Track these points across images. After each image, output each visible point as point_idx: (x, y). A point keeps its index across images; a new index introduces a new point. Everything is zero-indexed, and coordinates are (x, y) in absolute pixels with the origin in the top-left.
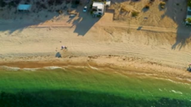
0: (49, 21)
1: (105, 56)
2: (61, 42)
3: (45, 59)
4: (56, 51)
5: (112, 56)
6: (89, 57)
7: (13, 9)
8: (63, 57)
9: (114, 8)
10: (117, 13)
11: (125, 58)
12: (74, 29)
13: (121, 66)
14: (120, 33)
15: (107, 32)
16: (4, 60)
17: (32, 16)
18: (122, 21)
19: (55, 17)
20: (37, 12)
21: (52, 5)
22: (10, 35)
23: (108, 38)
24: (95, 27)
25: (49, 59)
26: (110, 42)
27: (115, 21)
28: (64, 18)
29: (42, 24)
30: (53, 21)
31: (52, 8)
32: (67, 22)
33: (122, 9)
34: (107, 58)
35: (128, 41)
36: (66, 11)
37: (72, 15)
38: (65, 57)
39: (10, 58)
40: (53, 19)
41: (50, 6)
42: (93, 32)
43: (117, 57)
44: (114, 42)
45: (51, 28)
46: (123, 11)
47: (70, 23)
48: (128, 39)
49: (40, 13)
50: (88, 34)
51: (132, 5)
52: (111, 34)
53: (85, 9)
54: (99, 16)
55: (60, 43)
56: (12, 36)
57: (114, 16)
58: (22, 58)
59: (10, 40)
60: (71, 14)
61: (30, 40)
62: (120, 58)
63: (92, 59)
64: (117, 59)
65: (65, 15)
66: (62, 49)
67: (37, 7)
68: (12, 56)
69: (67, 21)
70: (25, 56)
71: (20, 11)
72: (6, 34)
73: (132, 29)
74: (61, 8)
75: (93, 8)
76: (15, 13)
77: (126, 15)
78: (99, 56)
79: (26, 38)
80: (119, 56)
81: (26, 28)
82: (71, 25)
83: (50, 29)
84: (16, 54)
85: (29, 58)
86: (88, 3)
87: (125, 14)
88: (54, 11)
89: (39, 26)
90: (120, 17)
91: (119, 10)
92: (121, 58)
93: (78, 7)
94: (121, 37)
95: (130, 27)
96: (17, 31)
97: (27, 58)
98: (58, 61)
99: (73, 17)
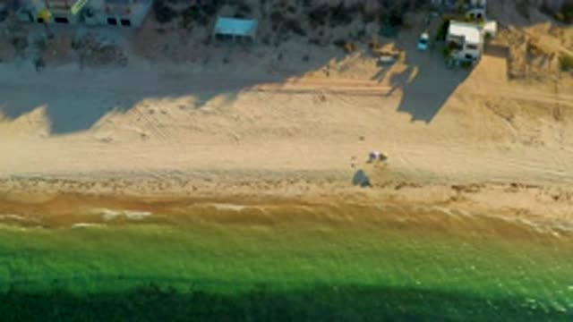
0: (316, 73)
1: (500, 187)
2: (362, 139)
3: (323, 192)
4: (353, 166)
5: (522, 185)
6: (454, 187)
7: (199, 32)
8: (377, 185)
9: (506, 44)
10: (518, 59)
11: (557, 194)
12: (396, 101)
13: (550, 216)
14: (534, 118)
15: (496, 113)
16: (189, 188)
17: (261, 55)
18: (535, 82)
19: (332, 62)
20: (277, 45)
21: (322, 23)
22: (198, 112)
23: (500, 132)
24: (460, 97)
25: (333, 190)
26: (508, 143)
27: (514, 82)
28: (360, 65)
29: (295, 82)
30: (328, 74)
31: (321, 33)
32: (373, 78)
33: (531, 47)
34: (506, 191)
35: (561, 142)
36: (366, 46)
37: (384, 59)
38: (383, 186)
39: (207, 183)
40: (328, 67)
41: (314, 28)
42: (457, 111)
43: (535, 191)
44: (521, 146)
45: (326, 95)
46: (534, 51)
47: (380, 81)
48: (557, 136)
49: (284, 46)
50: (443, 119)
51: (556, 36)
52: (508, 119)
53: (423, 41)
54: (468, 64)
55: (360, 142)
56: (206, 113)
57: (510, 67)
58: (248, 184)
59: (199, 126)
60: (382, 54)
61: (265, 130)
62: (543, 192)
63: (463, 193)
64: (536, 196)
65: (363, 57)
66: (369, 162)
67: (275, 28)
68: (214, 176)
69: (372, 75)
70: (256, 180)
71: (220, 37)
72: (182, 107)
73: (565, 107)
74: (350, 35)
75: (449, 39)
76: (207, 42)
77: (546, 66)
78: (484, 186)
79: (250, 121)
80: (541, 188)
81: (247, 90)
82: (386, 88)
83: (323, 99)
84: (226, 172)
85: (272, 186)
86: (429, 23)
87: (542, 63)
88: (327, 43)
89: (288, 86)
90: (527, 72)
91: (524, 47)
92: (546, 193)
93: (401, 35)
94: (538, 131)
95: (561, 102)
96: (217, 101)
97: (264, 184)
98: (362, 199)
99: (389, 64)
